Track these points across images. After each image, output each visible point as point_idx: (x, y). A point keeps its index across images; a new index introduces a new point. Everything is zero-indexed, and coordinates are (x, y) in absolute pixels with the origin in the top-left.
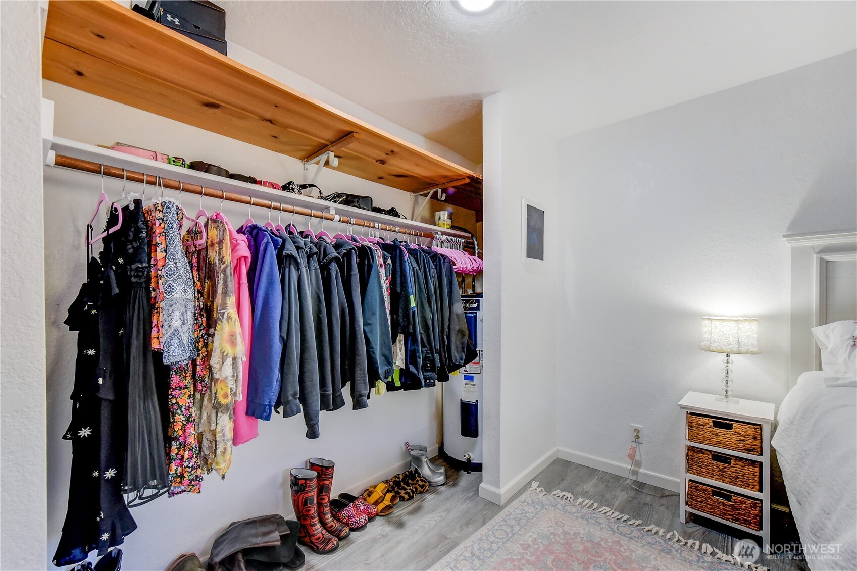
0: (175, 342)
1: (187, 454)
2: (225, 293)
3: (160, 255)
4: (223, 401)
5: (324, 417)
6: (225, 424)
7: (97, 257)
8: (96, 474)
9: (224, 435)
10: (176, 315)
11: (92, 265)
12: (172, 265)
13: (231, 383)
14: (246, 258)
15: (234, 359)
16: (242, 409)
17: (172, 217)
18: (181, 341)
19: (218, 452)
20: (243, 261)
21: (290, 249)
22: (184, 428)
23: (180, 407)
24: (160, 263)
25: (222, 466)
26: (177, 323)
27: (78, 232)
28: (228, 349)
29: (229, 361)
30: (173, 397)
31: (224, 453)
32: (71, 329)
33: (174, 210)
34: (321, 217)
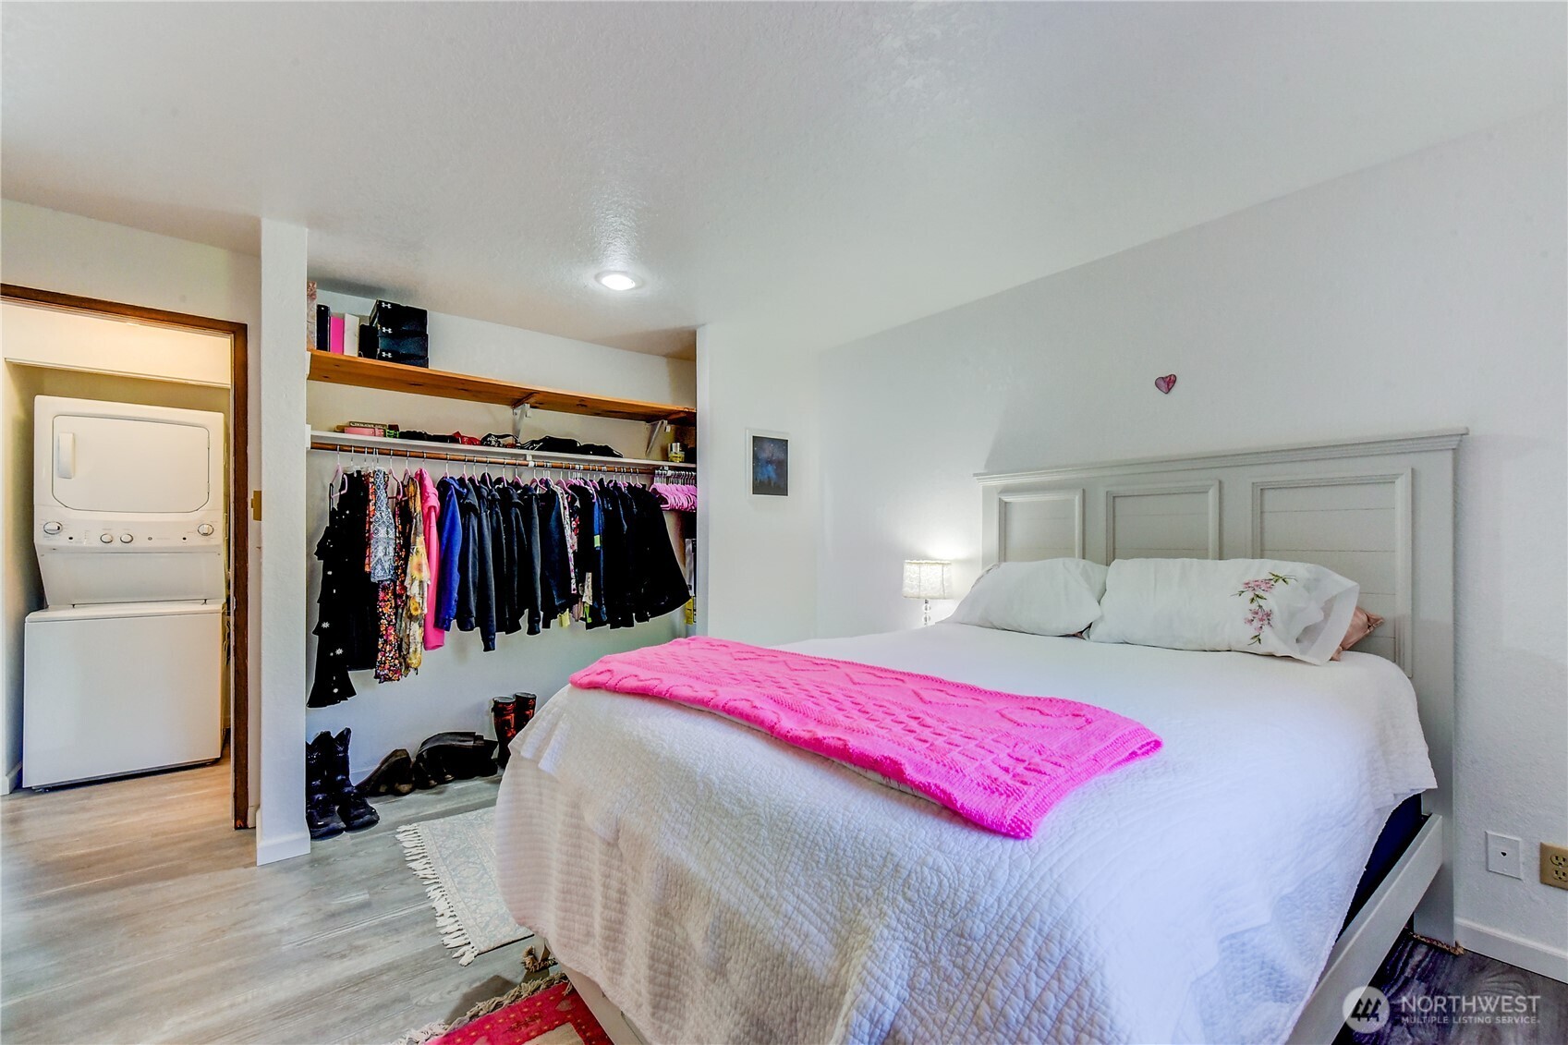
0: (379, 567)
1: (388, 648)
2: (416, 534)
3: (372, 508)
4: (414, 613)
5: (500, 637)
6: (416, 631)
7: (336, 508)
8: (332, 654)
9: (415, 638)
10: (381, 548)
11: (333, 513)
12: (378, 514)
13: (418, 599)
14: (435, 507)
15: (421, 582)
16: (431, 620)
17: (380, 480)
18: (383, 566)
19: (411, 650)
20: (433, 510)
21: (473, 500)
22: (386, 630)
23: (384, 614)
24: (372, 513)
25: (414, 661)
26: (380, 554)
27: (324, 487)
28: (416, 574)
29: (417, 583)
30: (380, 607)
31: (415, 651)
32: (319, 559)
33: (381, 476)
34: (515, 465)
